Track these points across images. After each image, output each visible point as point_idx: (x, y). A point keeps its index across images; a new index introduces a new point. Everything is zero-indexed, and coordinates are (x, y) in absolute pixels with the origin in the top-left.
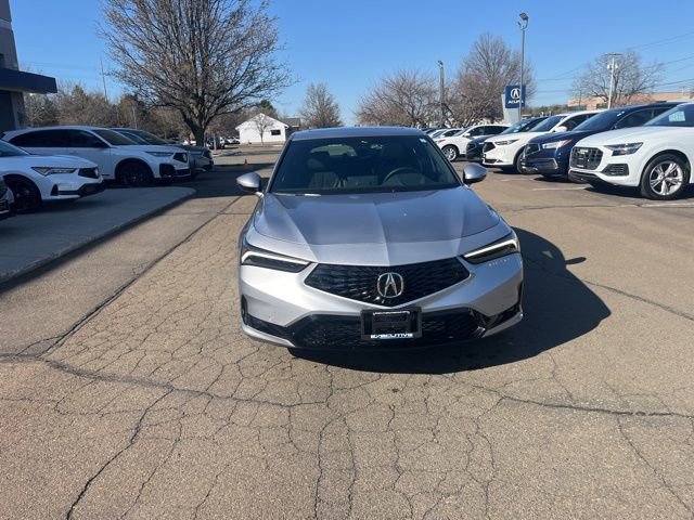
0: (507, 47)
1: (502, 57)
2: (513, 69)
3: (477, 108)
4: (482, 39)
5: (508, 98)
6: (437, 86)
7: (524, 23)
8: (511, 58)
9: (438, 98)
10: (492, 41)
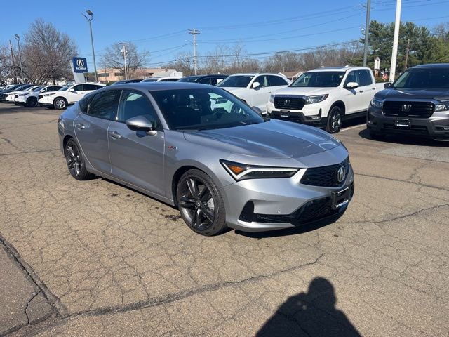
0: (57, 31)
1: (54, 37)
2: (64, 45)
3: (45, 71)
4: (37, 22)
5: (75, 66)
6: (9, 53)
7: (89, 17)
8: (61, 38)
9: (10, 62)
10: (45, 25)
